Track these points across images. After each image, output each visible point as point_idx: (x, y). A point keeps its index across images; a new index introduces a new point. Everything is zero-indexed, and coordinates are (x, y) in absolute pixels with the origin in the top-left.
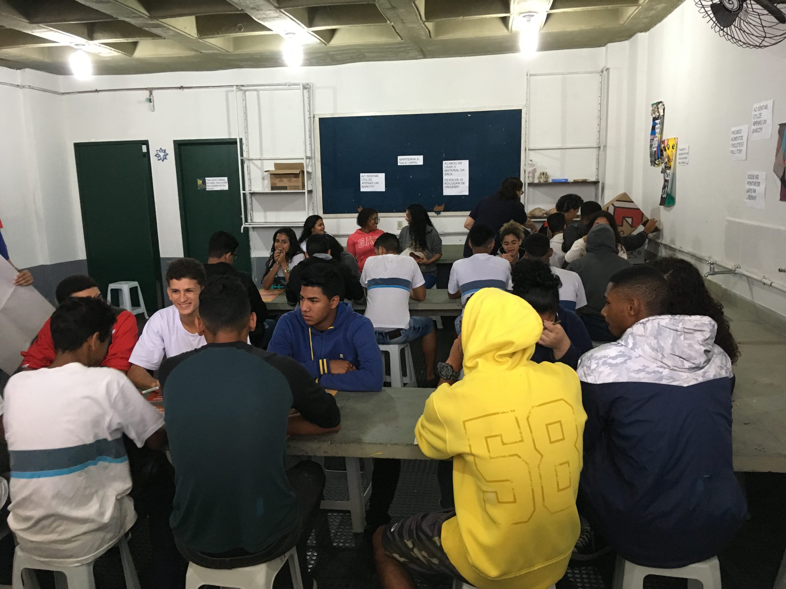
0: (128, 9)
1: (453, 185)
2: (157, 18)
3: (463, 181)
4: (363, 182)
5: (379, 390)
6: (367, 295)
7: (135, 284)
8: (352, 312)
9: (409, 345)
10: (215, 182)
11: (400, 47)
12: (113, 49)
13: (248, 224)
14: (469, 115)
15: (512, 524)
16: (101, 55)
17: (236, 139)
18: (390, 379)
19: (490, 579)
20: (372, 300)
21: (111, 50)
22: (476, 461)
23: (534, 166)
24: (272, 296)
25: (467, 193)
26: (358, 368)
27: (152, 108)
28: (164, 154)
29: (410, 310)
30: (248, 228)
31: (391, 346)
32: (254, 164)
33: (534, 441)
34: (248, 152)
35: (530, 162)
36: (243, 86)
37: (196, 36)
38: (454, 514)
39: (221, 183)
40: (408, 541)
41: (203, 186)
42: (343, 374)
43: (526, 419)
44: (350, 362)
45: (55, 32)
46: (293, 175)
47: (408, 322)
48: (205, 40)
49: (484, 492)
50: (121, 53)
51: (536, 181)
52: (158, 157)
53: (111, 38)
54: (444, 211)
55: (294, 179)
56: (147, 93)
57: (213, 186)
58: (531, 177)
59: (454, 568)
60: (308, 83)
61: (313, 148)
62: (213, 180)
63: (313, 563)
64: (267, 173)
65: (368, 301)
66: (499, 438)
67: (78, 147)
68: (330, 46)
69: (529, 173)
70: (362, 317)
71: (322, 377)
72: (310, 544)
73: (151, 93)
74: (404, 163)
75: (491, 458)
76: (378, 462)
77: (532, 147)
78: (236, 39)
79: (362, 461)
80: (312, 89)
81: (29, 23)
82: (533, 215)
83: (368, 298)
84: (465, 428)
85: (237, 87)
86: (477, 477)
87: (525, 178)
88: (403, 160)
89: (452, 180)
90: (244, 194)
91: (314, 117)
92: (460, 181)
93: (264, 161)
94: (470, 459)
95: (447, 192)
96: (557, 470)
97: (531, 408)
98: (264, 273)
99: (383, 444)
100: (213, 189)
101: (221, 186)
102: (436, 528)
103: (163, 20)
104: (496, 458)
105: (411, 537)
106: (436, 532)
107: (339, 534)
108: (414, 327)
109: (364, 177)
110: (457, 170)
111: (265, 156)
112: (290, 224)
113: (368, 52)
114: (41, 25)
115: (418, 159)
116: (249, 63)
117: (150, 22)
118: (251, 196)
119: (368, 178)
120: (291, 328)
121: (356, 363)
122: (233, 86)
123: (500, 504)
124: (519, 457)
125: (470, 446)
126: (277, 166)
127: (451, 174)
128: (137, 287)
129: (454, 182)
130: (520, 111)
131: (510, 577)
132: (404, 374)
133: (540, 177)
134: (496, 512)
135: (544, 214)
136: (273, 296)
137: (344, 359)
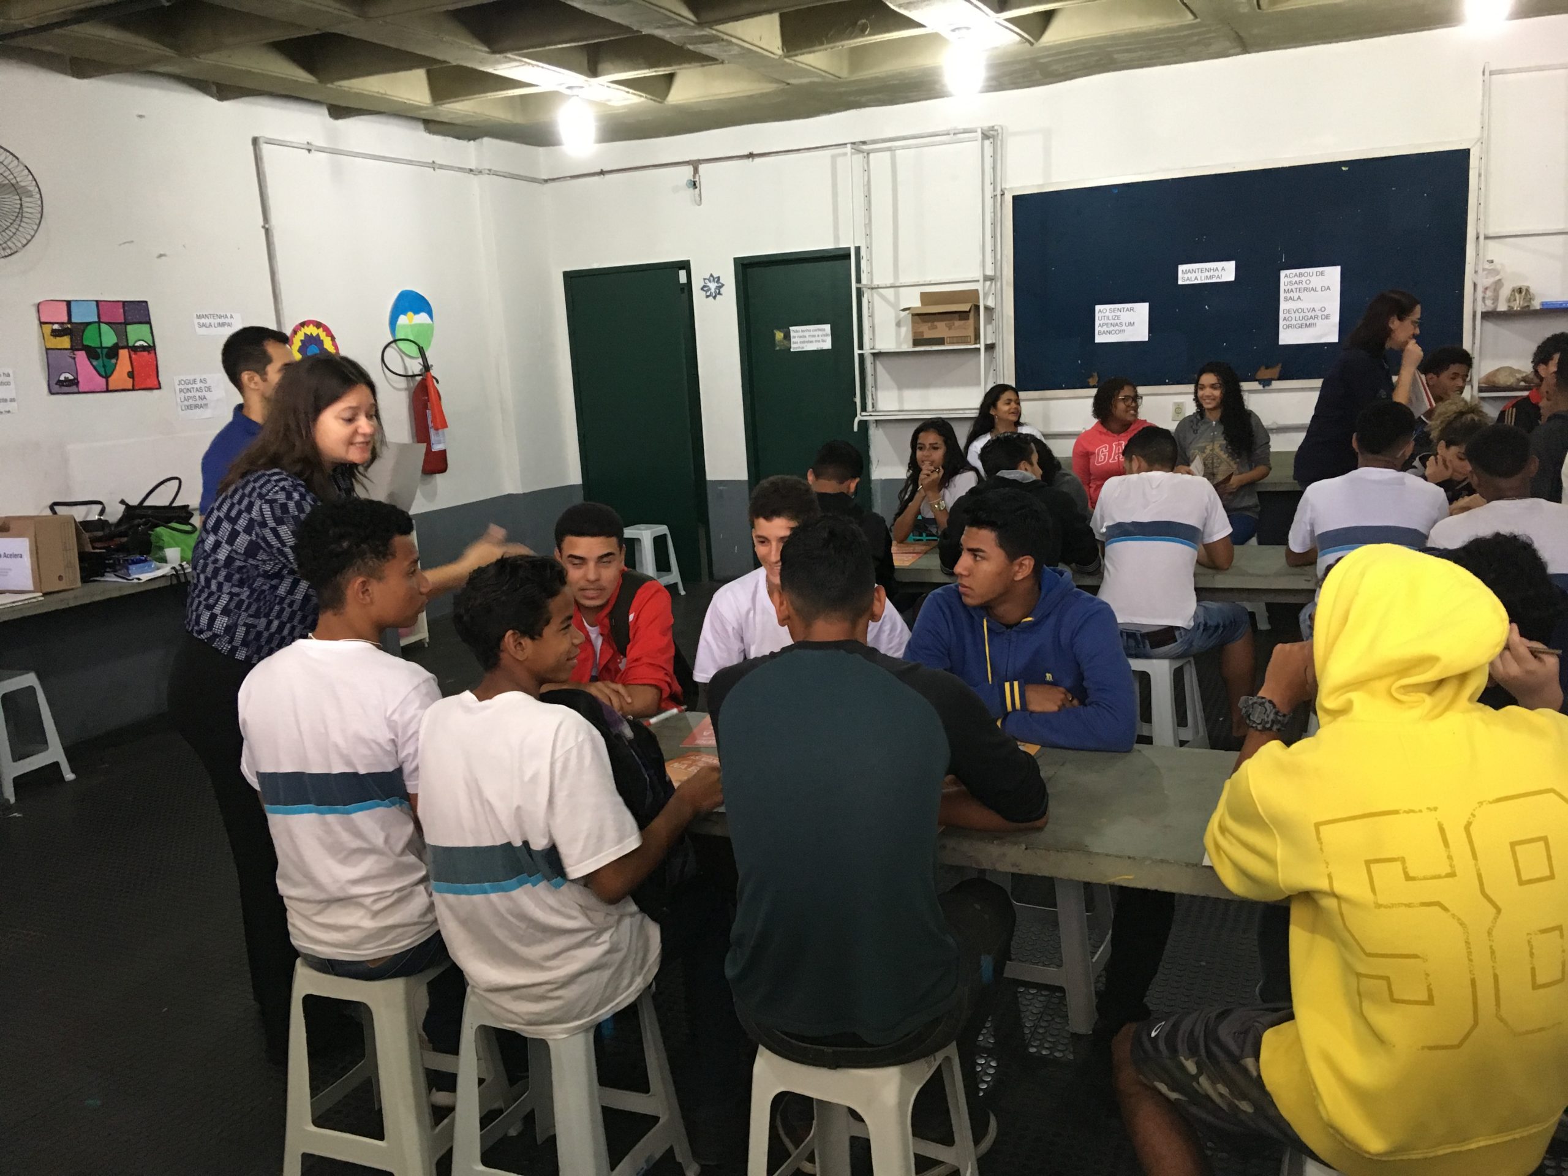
0: (659, 12)
1: (1303, 321)
2: (711, 24)
3: (1325, 313)
4: (1101, 322)
5: (1129, 750)
6: (1103, 556)
7: (663, 529)
8: (1073, 589)
9: (1193, 662)
10: (807, 334)
11: (1192, 35)
12: (631, 91)
13: (868, 414)
14: (1344, 169)
15: (1423, 1048)
16: (609, 103)
17: (849, 249)
18: (1151, 730)
19: (1367, 1156)
20: (1114, 567)
21: (628, 92)
22: (1344, 912)
23: (1497, 272)
24: (911, 555)
25: (1334, 338)
26: (1082, 703)
27: (698, 198)
28: (716, 284)
29: (1196, 589)
30: (866, 422)
31: (1155, 661)
32: (883, 297)
33: (1480, 876)
34: (871, 273)
35: (1487, 266)
36: (864, 143)
37: (780, 52)
38: (1291, 1017)
39: (818, 336)
40: (1187, 1059)
41: (786, 342)
42: (1054, 713)
43: (1463, 829)
44: (1069, 690)
45: (533, 65)
46: (957, 315)
47: (1193, 613)
48: (796, 58)
49: (1359, 975)
50: (646, 97)
51: (1502, 307)
52: (706, 291)
53: (629, 71)
54: (1279, 379)
55: (957, 323)
56: (690, 169)
57: (804, 342)
58: (1488, 298)
59: (1289, 1125)
60: (993, 127)
61: (999, 257)
62: (802, 331)
63: (989, 1079)
64: (908, 312)
65: (1107, 569)
66: (1398, 865)
67: (570, 278)
68: (1041, 45)
69: (1486, 289)
70: (1092, 600)
71: (1009, 716)
72: (982, 1044)
73: (696, 171)
74: (1193, 279)
75: (1378, 906)
76: (1126, 896)
77: (1491, 232)
78: (853, 50)
79: (1088, 887)
80: (1000, 137)
81: (488, 53)
82: (1494, 382)
83: (1107, 563)
84: (1319, 839)
85: (854, 146)
86: (1344, 944)
87: (1475, 301)
88: (1190, 274)
89: (1300, 311)
90: (861, 356)
91: (1002, 195)
92: (1319, 314)
93: (901, 289)
94: (1329, 903)
95: (1287, 337)
96: (1534, 943)
97: (1478, 805)
98: (897, 511)
99: (1134, 858)
100: (803, 348)
101: (819, 341)
102: (1250, 1038)
103: (721, 27)
104: (1390, 907)
105: (1193, 1052)
106: (1248, 1048)
107: (1041, 1031)
108: (1205, 624)
109: (1103, 312)
110: (1314, 290)
111: (903, 280)
112: (948, 412)
113: (1118, 52)
114: (509, 55)
115: (1223, 269)
116: (880, 96)
117: (697, 33)
118: (874, 360)
119: (1113, 314)
120: (949, 617)
121: (1079, 692)
122: (846, 144)
123: (1394, 1004)
124: (1446, 909)
125: (1330, 877)
126: (926, 298)
127: (1299, 298)
128: (665, 536)
129: (1304, 314)
130: (1465, 154)
131: (1414, 1157)
132: (1181, 719)
133: (1513, 298)
134: (1385, 1020)
135: (1519, 380)
136: (915, 555)
137: (1054, 684)
